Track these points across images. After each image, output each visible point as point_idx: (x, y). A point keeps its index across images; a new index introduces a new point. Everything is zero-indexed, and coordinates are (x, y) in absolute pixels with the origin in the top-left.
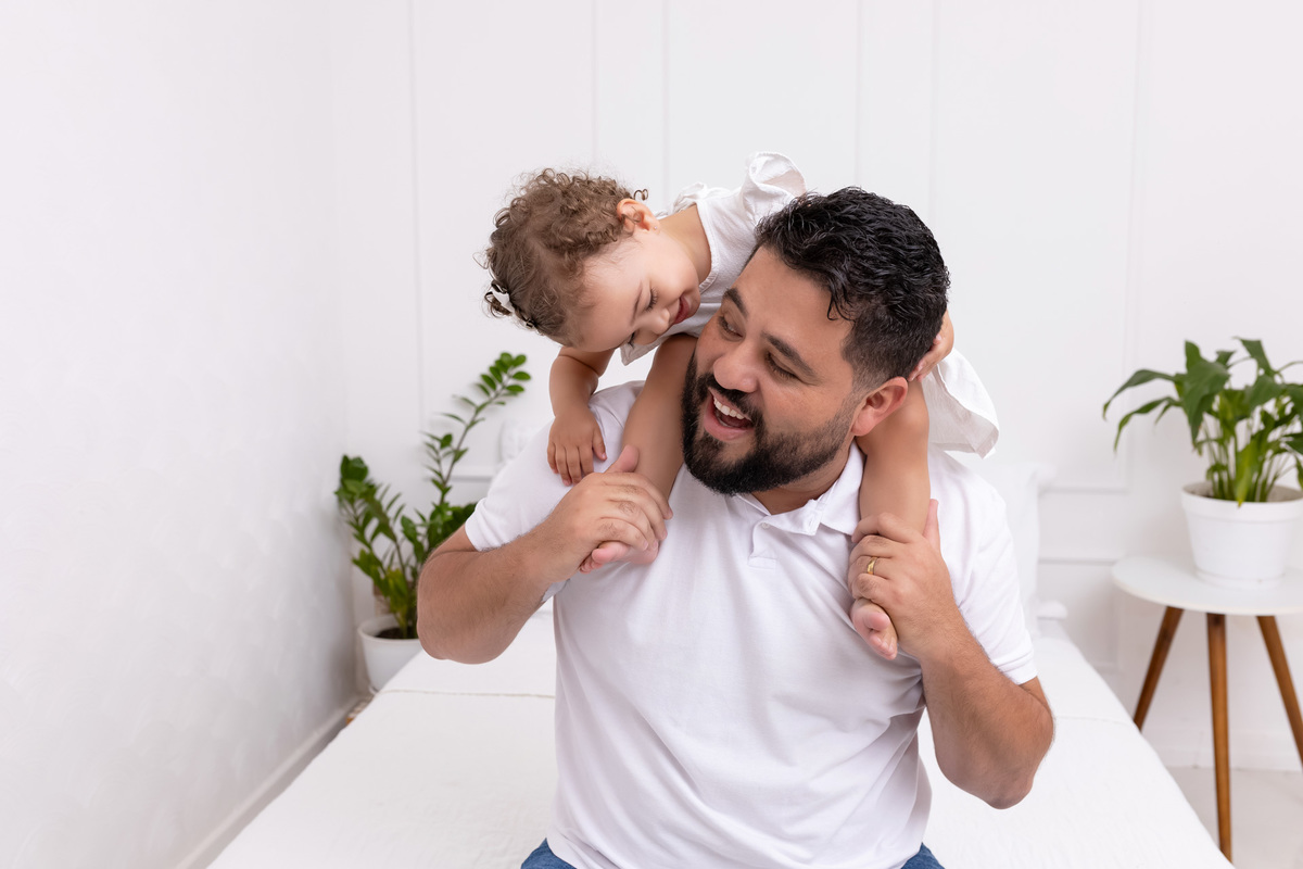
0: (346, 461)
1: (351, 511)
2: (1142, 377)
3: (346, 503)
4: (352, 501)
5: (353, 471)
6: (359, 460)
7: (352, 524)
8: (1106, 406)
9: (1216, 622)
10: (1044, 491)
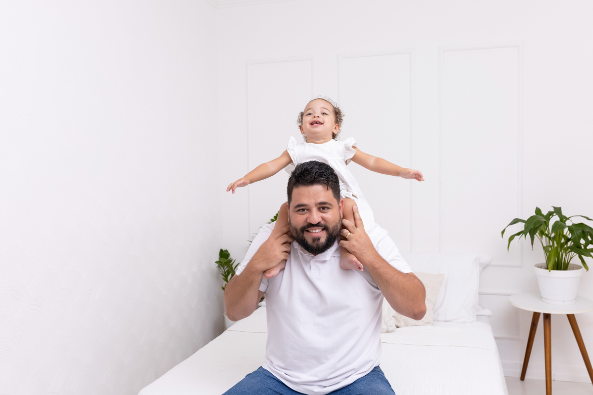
0: (221, 251)
1: (223, 270)
2: (516, 221)
3: (221, 267)
4: (223, 267)
5: (224, 254)
6: (227, 251)
7: (223, 275)
8: (503, 232)
9: (547, 317)
10: (485, 267)
